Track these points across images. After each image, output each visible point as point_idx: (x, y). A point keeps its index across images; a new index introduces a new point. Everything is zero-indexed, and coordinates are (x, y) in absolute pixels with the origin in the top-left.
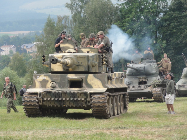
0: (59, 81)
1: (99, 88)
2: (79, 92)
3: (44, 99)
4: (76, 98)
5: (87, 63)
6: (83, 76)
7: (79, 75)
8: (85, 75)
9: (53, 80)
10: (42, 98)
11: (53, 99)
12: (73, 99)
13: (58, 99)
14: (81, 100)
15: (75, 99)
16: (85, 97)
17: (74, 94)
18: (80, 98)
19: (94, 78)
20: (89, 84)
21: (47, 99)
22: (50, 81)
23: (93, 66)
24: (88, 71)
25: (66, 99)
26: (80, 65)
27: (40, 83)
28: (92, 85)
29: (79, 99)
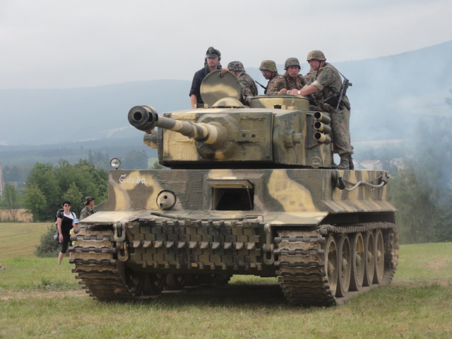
0: (183, 190)
1: (304, 210)
2: (240, 222)
3: (132, 244)
4: (229, 242)
5: (268, 137)
6: (255, 175)
7: (243, 172)
8: (261, 172)
9: (167, 187)
10: (127, 240)
11: (158, 244)
12: (221, 246)
13: (175, 245)
14: (244, 247)
15: (227, 245)
16: (256, 238)
17: (222, 231)
18: (240, 242)
19: (289, 182)
20: (274, 199)
21: (141, 244)
22: (157, 189)
23: (288, 147)
24: (271, 159)
25: (198, 246)
26: (247, 142)
27: (127, 194)
28: (282, 202)
29: (239, 246)
